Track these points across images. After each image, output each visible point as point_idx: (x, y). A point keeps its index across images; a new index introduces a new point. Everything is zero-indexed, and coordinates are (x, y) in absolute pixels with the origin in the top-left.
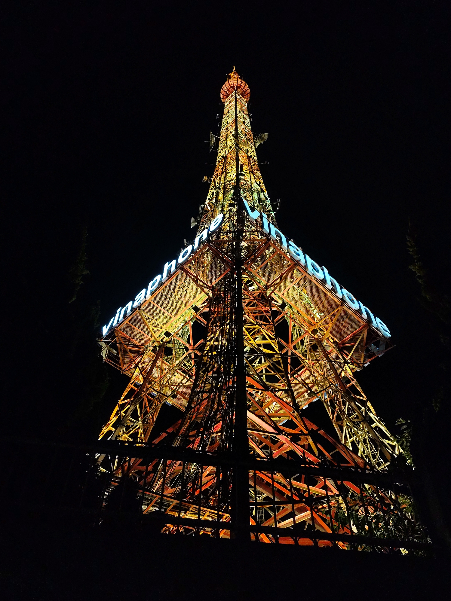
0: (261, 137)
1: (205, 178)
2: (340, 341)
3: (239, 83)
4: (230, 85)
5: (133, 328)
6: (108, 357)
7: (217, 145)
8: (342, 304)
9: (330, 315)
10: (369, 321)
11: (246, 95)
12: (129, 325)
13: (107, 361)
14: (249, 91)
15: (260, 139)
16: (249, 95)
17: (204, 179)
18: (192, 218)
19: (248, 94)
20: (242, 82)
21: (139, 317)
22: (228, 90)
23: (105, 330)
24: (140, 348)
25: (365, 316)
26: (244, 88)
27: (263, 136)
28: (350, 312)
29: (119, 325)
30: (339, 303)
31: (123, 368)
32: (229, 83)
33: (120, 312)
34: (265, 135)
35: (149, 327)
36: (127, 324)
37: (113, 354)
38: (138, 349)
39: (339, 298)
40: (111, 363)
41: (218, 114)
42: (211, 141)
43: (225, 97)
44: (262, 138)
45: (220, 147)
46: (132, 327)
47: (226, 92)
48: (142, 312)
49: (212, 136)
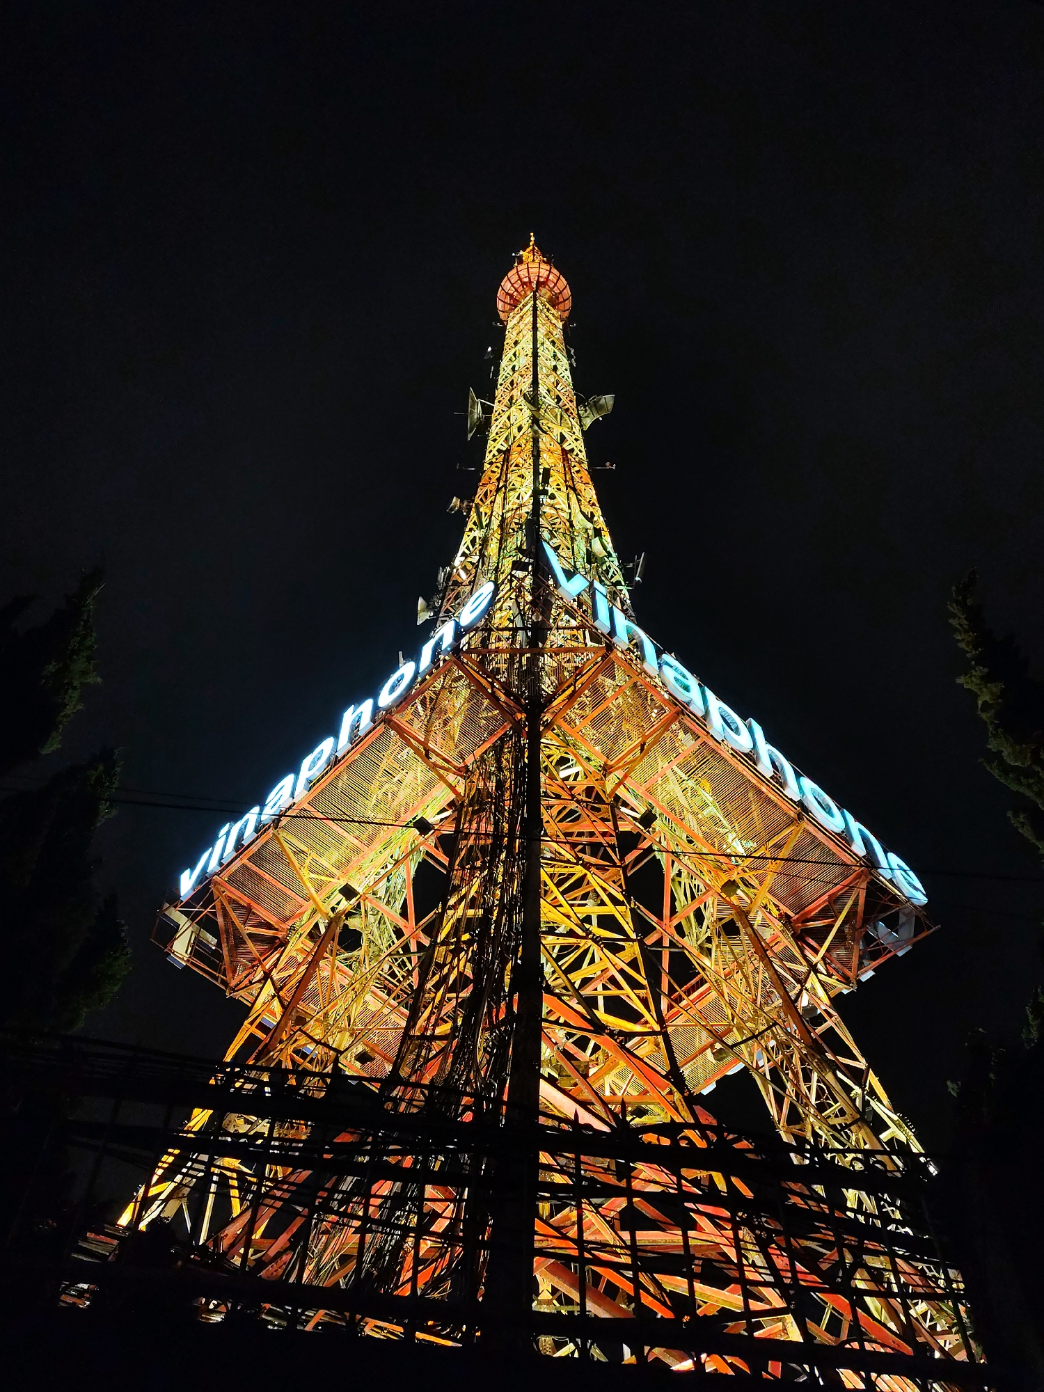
0: (595, 403)
1: (455, 501)
2: (796, 914)
3: (544, 273)
4: (520, 279)
5: (260, 876)
6: (195, 953)
7: (485, 425)
8: (800, 817)
9: (771, 843)
10: (871, 862)
11: (561, 302)
12: (248, 868)
13: (192, 963)
14: (567, 292)
15: (594, 409)
16: (568, 304)
17: (452, 504)
18: (421, 601)
19: (565, 301)
20: (550, 272)
21: (274, 847)
22: (516, 290)
23: (187, 883)
24: (277, 930)
25: (859, 848)
26: (555, 284)
27: (602, 401)
28: (820, 836)
29: (223, 870)
30: (792, 814)
31: (233, 984)
32: (518, 275)
33: (228, 833)
34: (608, 400)
35: (299, 874)
36: (244, 866)
37: (206, 946)
38: (270, 933)
39: (791, 800)
40: (201, 969)
41: (490, 349)
42: (472, 412)
43: (508, 307)
44: (597, 407)
45: (493, 428)
46: (256, 873)
47: (511, 296)
48: (283, 834)
49: (474, 402)
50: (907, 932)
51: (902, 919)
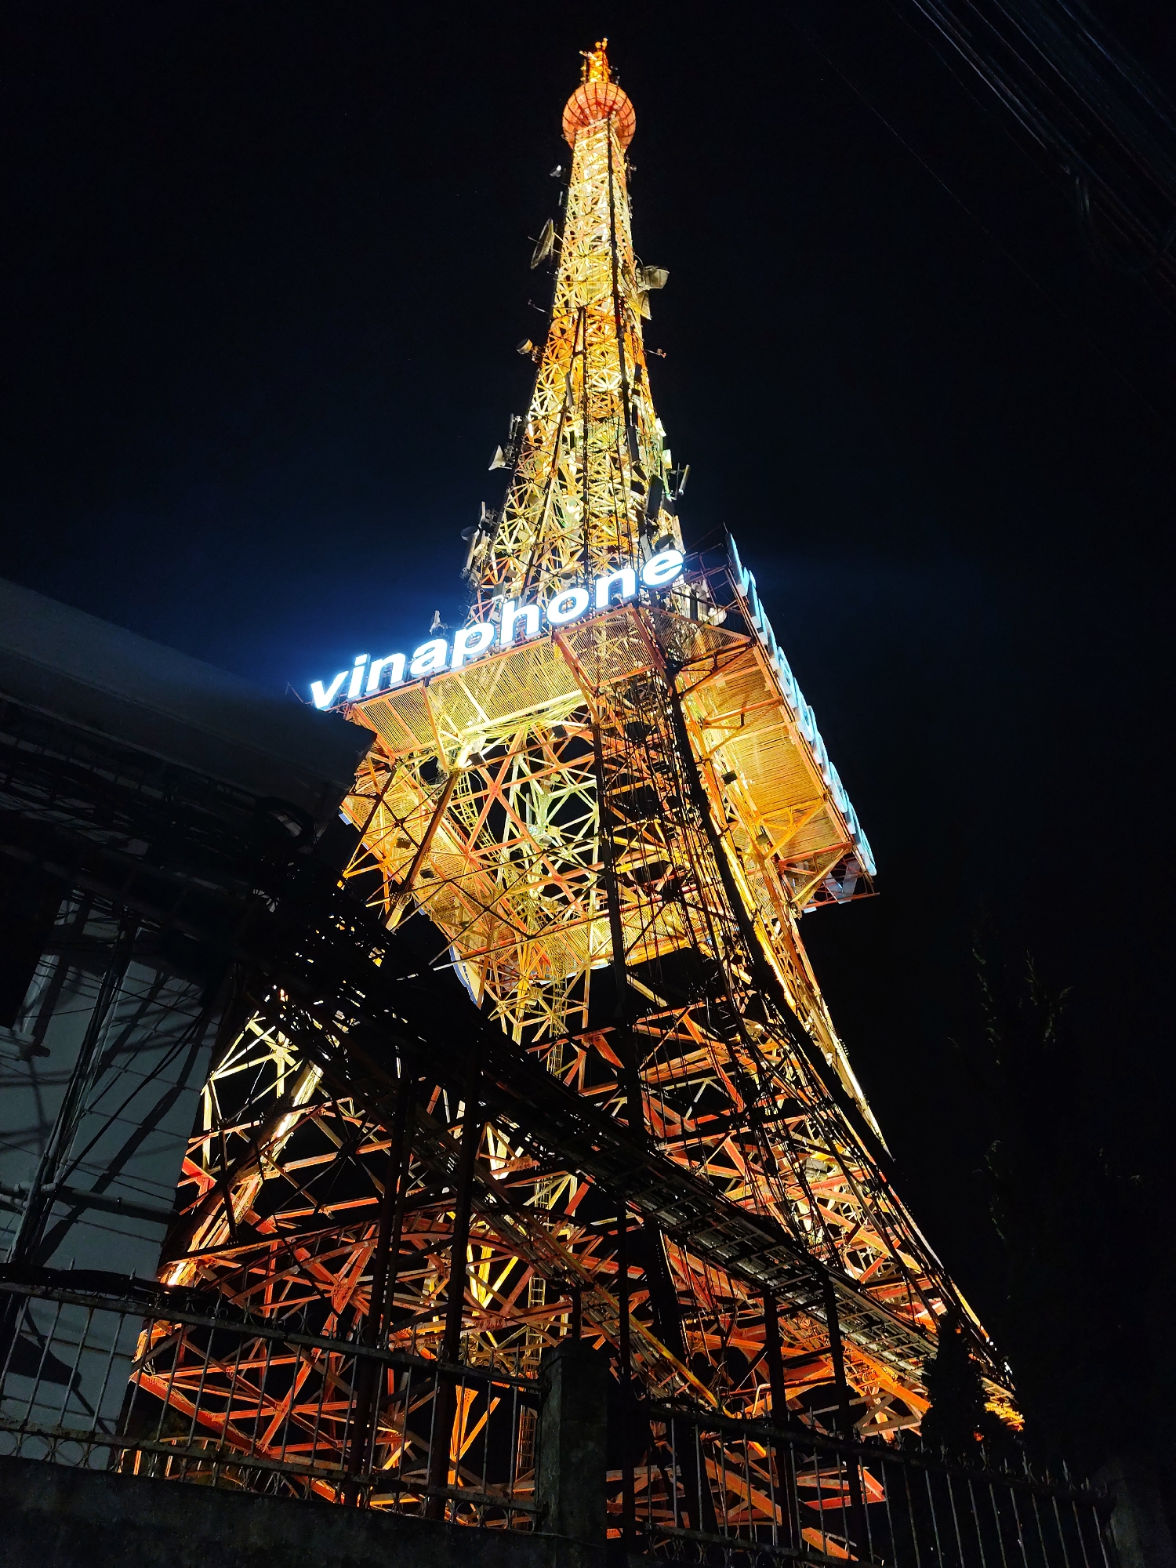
0: (650, 274)
1: (528, 345)
2: (784, 858)
3: (619, 101)
8: (825, 795)
9: (795, 807)
11: (626, 135)
12: (386, 707)
15: (648, 278)
18: (499, 451)
21: (420, 699)
25: (851, 828)
27: (657, 274)
28: (832, 815)
29: (368, 700)
34: (662, 275)
36: (383, 703)
39: (824, 783)
41: (559, 168)
42: (545, 243)
43: (575, 120)
46: (392, 715)
48: (429, 692)
50: (850, 888)
51: (848, 876)
